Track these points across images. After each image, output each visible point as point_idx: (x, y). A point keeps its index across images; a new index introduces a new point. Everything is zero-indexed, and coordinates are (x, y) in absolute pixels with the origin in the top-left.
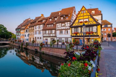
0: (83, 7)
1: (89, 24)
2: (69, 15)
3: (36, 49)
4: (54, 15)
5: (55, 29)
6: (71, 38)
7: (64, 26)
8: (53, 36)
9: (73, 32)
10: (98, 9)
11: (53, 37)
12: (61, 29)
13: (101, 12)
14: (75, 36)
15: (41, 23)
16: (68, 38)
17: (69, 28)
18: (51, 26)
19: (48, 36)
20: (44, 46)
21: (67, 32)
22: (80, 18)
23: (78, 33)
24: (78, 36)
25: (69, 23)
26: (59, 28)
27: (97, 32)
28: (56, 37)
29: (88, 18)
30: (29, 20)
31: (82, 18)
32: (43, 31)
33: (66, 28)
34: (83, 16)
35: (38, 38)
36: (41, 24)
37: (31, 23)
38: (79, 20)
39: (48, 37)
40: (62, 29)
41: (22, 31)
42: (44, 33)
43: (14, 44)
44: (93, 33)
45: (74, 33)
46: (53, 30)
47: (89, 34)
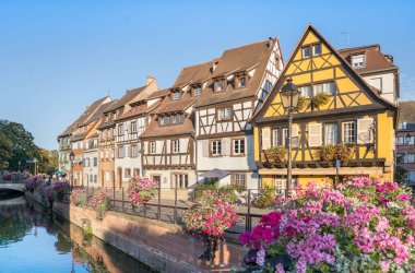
1: (340, 105)
2: (250, 74)
5: (191, 135)
6: (259, 172)
7: (226, 120)
8: (183, 162)
9: (266, 146)
10: (379, 46)
11: (179, 167)
12: (213, 132)
13: (392, 59)
14: (275, 166)
15: (139, 111)
18: (175, 121)
19: (163, 163)
25: (248, 104)
26: (208, 129)
27: (375, 144)
28: (193, 167)
30: (104, 103)
31: (306, 79)
32: (143, 145)
33: (237, 128)
34: (312, 71)
36: (141, 116)
39: (160, 167)
40: (219, 131)
42: (146, 152)
44: (356, 149)
46: (181, 140)
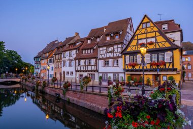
0: (145, 16)
1: (158, 47)
2: (121, 33)
3: (57, 94)
4: (95, 34)
5: (96, 58)
6: (124, 73)
7: (111, 52)
8: (93, 69)
9: (128, 63)
10: (174, 20)
11: (92, 71)
12: (105, 57)
13: (179, 26)
14: (132, 71)
15: (73, 47)
16: (118, 73)
17: (120, 55)
18: (89, 52)
19: (84, 69)
20: (70, 87)
21: (117, 63)
22: (140, 37)
23: (137, 64)
24: (137, 71)
25: (120, 46)
26: (103, 55)
27: (173, 62)
28: (97, 71)
29: (155, 37)
30: (55, 43)
31: (144, 36)
32: (75, 62)
33: (115, 55)
34: (146, 33)
35: (68, 73)
36: (74, 49)
37: (58, 48)
38: (138, 40)
39: (83, 71)
40: (108, 56)
41: (43, 62)
42: (77, 65)
43: (27, 83)
44: (165, 64)
45: (130, 65)
46: (92, 60)
47: (158, 65)
